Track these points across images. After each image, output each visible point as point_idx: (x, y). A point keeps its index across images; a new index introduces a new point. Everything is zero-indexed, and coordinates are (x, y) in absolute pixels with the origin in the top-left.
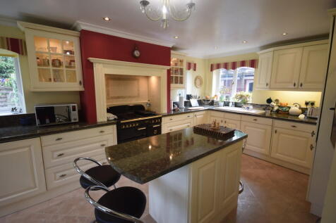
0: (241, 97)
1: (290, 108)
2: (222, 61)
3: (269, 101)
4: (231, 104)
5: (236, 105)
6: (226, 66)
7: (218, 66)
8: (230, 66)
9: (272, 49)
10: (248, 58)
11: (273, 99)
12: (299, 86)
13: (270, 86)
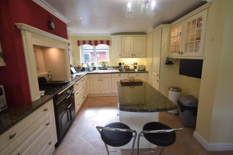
0: (103, 63)
1: (129, 67)
2: (87, 39)
3: (120, 64)
4: (97, 68)
5: (100, 68)
6: (90, 43)
7: (84, 43)
8: (93, 43)
9: (120, 36)
10: (105, 39)
11: (122, 63)
12: (133, 56)
13: (122, 56)
